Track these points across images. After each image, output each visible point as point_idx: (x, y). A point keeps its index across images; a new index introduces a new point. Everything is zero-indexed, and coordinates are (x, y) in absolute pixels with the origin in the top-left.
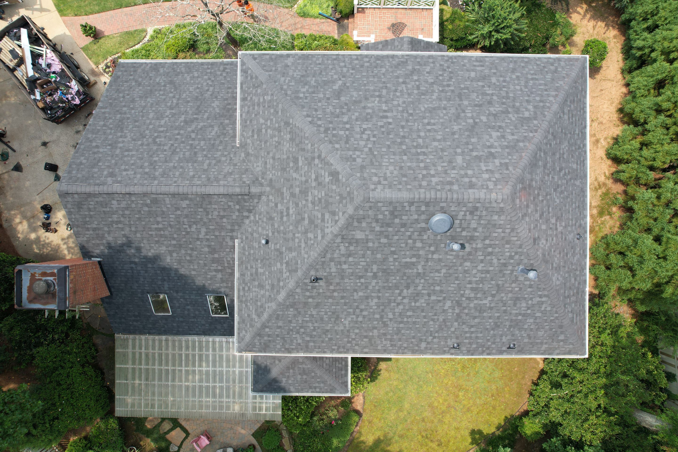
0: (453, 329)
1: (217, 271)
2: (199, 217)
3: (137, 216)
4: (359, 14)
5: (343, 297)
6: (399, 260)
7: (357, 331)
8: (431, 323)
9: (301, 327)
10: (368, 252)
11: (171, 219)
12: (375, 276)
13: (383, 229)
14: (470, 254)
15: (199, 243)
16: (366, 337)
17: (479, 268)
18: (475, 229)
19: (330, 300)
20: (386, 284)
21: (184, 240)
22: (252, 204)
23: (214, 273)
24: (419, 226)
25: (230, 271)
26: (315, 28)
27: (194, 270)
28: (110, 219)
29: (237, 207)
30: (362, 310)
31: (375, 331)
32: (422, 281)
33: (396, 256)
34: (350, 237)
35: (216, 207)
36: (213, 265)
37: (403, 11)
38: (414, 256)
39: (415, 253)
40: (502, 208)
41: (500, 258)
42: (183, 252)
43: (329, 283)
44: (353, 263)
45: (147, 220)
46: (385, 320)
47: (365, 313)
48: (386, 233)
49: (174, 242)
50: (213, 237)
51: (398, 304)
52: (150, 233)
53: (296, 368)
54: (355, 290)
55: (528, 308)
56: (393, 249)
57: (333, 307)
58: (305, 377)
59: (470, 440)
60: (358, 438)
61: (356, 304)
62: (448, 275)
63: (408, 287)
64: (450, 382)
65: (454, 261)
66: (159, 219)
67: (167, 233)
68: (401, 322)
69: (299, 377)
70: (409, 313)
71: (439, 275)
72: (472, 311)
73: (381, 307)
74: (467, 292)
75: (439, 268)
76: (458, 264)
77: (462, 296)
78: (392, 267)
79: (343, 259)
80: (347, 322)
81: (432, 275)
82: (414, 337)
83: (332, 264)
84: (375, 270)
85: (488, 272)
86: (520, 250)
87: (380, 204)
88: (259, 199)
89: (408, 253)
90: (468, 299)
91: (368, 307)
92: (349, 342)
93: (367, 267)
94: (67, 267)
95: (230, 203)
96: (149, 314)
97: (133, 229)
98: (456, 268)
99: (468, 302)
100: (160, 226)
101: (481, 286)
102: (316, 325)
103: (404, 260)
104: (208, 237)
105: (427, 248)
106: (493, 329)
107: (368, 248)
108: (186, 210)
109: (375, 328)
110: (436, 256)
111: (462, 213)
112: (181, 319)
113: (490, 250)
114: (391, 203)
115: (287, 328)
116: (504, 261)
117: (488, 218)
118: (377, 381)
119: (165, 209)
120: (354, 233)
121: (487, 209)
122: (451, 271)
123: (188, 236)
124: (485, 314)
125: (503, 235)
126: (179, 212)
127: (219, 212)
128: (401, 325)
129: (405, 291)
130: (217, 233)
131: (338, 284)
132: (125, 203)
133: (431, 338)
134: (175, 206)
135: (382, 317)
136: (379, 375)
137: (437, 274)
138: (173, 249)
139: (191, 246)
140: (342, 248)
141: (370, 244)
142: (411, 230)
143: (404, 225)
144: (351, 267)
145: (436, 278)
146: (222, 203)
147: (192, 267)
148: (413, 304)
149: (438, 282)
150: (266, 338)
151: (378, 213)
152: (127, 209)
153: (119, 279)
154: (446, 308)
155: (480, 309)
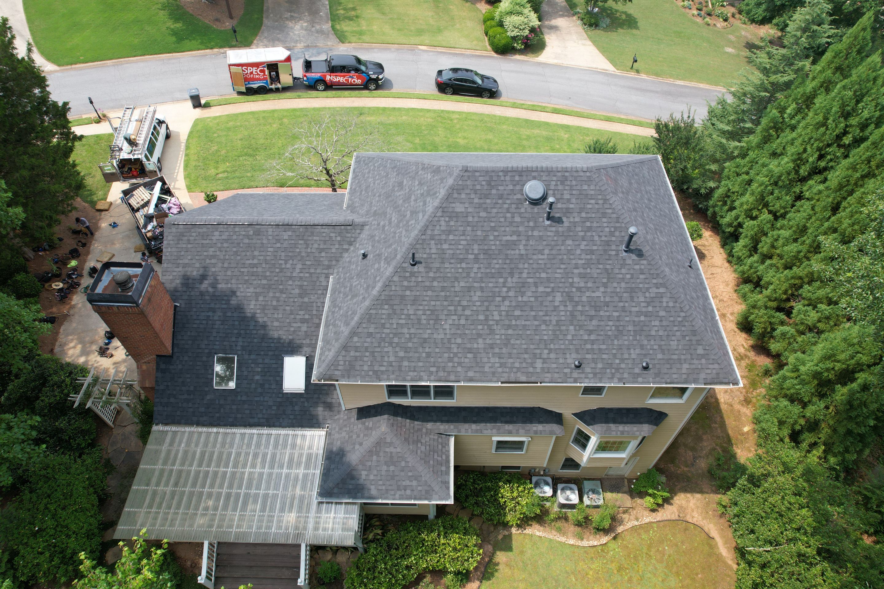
0: (569, 337)
1: (303, 321)
2: (298, 250)
3: (235, 249)
5: (443, 289)
6: (500, 238)
7: (459, 341)
8: (543, 327)
9: (395, 335)
10: (469, 228)
11: (269, 254)
12: (476, 259)
13: (482, 201)
14: (569, 229)
15: (290, 282)
16: (470, 351)
17: (582, 247)
18: (569, 200)
19: (430, 293)
20: (488, 271)
21: (276, 278)
22: (353, 235)
23: (299, 324)
24: (515, 197)
25: (317, 321)
27: (277, 320)
28: (205, 253)
29: (339, 238)
30: (464, 308)
31: (480, 341)
32: (526, 266)
33: (496, 233)
34: (450, 210)
35: (317, 238)
36: (300, 312)
38: (514, 233)
39: (515, 229)
40: (589, 177)
41: (601, 234)
42: (271, 294)
43: (429, 269)
44: (453, 242)
45: (244, 254)
46: (491, 323)
47: (468, 312)
48: (484, 206)
49: (264, 282)
50: (307, 275)
51: (504, 298)
52: (242, 270)
53: (381, 454)
54: (456, 279)
55: (648, 304)
56: (493, 224)
57: (433, 303)
58: (392, 468)
61: (457, 299)
62: (551, 257)
63: (512, 274)
65: (555, 238)
66: (256, 253)
67: (260, 269)
68: (509, 327)
69: (385, 468)
70: (517, 313)
71: (542, 257)
72: (587, 308)
73: (486, 304)
74: (576, 280)
75: (540, 248)
76: (560, 243)
77: (572, 284)
78: (493, 247)
79: (444, 237)
80: (447, 327)
81: (535, 257)
82: (526, 351)
83: (433, 242)
84: (476, 252)
85: (592, 252)
86: (618, 225)
87: (477, 174)
88: (362, 230)
89: (507, 229)
90: (579, 289)
91: (470, 304)
92: (450, 360)
93: (467, 247)
95: (332, 235)
96: (207, 389)
97: (226, 265)
98: (558, 248)
99: (579, 294)
100: (255, 261)
101: (589, 271)
102: (412, 331)
103: (505, 238)
104: (302, 275)
105: (526, 224)
106: (616, 337)
107: (468, 224)
108: (287, 242)
109: (479, 335)
110: (536, 233)
111: (553, 183)
112: (244, 398)
113: (588, 224)
114: (487, 172)
115: (378, 336)
116: (606, 239)
117: (579, 187)
118: (494, 580)
119: (265, 241)
120: (453, 205)
121: (575, 178)
122: (554, 252)
123: (281, 274)
124: (602, 313)
125: (597, 206)
126: (278, 245)
127: (319, 244)
128: (510, 332)
129: (509, 280)
130: (312, 271)
131: (438, 269)
132: (227, 234)
133: (546, 351)
134: (277, 238)
135: (487, 319)
136: (496, 571)
137: (541, 257)
138: (261, 291)
139: (281, 287)
140: (443, 223)
141: (470, 219)
142: (508, 202)
143: (501, 197)
144: (452, 247)
145: (540, 262)
146: (324, 234)
147: (276, 316)
148: (520, 299)
149: (543, 266)
150: (352, 353)
151: (476, 183)
152: (226, 241)
153: (189, 333)
154: (557, 304)
155: (596, 305)
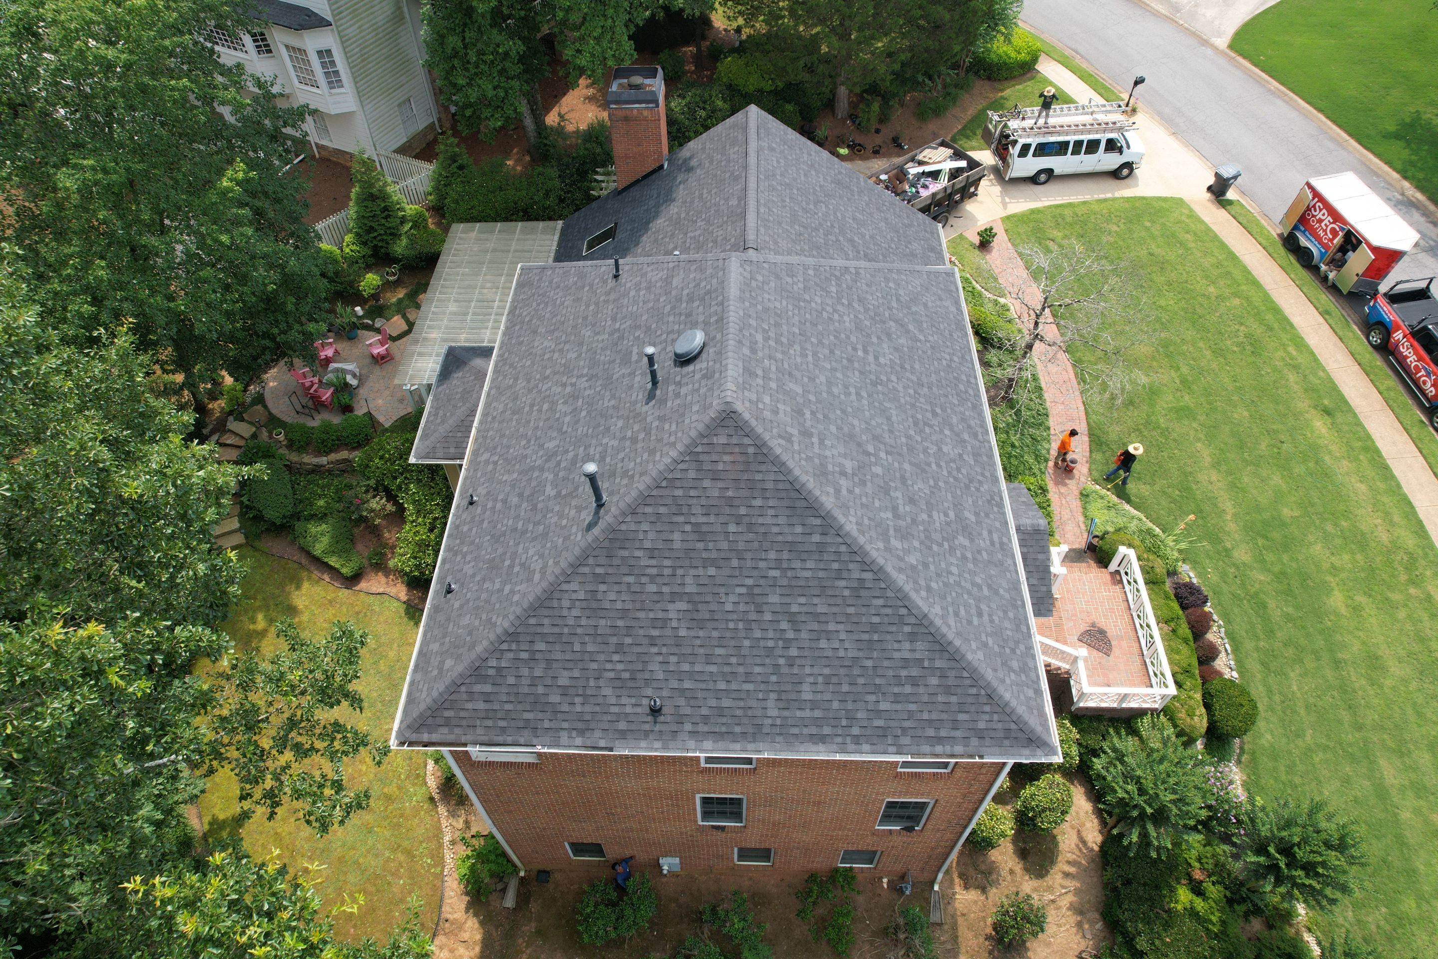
4: (1108, 577)
26: (1066, 515)
37: (1136, 650)
59: (222, 816)
60: (309, 579)
64: (364, 768)
94: (657, 106)
118: (406, 619)
153: (639, 190)
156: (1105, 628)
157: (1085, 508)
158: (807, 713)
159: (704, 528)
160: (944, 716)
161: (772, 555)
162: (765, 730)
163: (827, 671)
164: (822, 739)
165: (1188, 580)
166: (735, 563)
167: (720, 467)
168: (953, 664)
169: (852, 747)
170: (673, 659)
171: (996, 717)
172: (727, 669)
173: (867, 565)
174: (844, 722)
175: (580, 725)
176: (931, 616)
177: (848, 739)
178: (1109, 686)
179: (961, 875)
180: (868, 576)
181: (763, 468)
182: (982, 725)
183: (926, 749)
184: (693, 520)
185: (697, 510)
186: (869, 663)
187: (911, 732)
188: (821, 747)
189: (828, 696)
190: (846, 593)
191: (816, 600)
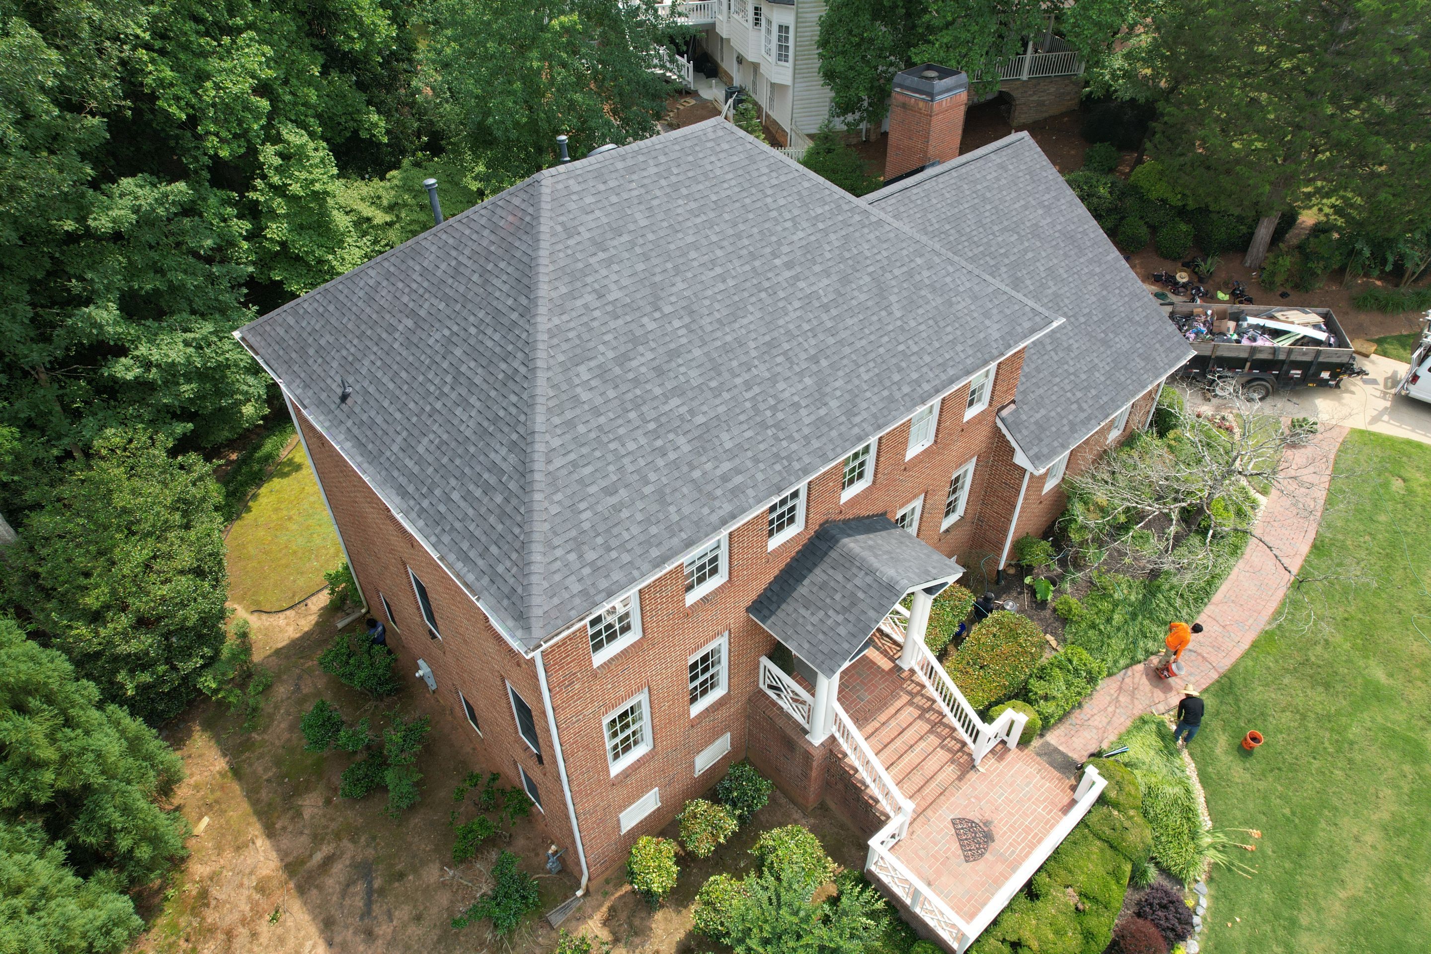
156: (996, 837)
157: (1129, 732)
158: (410, 463)
159: (462, 269)
160: (483, 539)
161: (481, 314)
162: (382, 460)
163: (445, 437)
164: (403, 493)
165: (1190, 903)
166: (458, 307)
167: (502, 223)
168: (520, 492)
169: (413, 515)
170: (379, 363)
171: (514, 570)
172: (397, 392)
173: (528, 361)
174: (424, 490)
175: (308, 380)
176: (537, 437)
177: (417, 508)
178: (929, 884)
179: (612, 910)
180: (523, 370)
181: (524, 237)
182: (500, 569)
183: (452, 557)
184: (460, 258)
185: (467, 252)
186: (472, 449)
187: (455, 534)
188: (398, 500)
189: (430, 459)
190: (501, 376)
191: (480, 371)
